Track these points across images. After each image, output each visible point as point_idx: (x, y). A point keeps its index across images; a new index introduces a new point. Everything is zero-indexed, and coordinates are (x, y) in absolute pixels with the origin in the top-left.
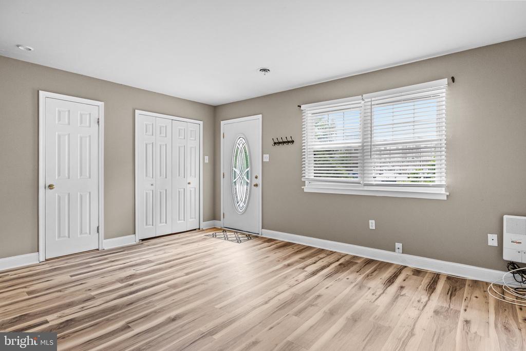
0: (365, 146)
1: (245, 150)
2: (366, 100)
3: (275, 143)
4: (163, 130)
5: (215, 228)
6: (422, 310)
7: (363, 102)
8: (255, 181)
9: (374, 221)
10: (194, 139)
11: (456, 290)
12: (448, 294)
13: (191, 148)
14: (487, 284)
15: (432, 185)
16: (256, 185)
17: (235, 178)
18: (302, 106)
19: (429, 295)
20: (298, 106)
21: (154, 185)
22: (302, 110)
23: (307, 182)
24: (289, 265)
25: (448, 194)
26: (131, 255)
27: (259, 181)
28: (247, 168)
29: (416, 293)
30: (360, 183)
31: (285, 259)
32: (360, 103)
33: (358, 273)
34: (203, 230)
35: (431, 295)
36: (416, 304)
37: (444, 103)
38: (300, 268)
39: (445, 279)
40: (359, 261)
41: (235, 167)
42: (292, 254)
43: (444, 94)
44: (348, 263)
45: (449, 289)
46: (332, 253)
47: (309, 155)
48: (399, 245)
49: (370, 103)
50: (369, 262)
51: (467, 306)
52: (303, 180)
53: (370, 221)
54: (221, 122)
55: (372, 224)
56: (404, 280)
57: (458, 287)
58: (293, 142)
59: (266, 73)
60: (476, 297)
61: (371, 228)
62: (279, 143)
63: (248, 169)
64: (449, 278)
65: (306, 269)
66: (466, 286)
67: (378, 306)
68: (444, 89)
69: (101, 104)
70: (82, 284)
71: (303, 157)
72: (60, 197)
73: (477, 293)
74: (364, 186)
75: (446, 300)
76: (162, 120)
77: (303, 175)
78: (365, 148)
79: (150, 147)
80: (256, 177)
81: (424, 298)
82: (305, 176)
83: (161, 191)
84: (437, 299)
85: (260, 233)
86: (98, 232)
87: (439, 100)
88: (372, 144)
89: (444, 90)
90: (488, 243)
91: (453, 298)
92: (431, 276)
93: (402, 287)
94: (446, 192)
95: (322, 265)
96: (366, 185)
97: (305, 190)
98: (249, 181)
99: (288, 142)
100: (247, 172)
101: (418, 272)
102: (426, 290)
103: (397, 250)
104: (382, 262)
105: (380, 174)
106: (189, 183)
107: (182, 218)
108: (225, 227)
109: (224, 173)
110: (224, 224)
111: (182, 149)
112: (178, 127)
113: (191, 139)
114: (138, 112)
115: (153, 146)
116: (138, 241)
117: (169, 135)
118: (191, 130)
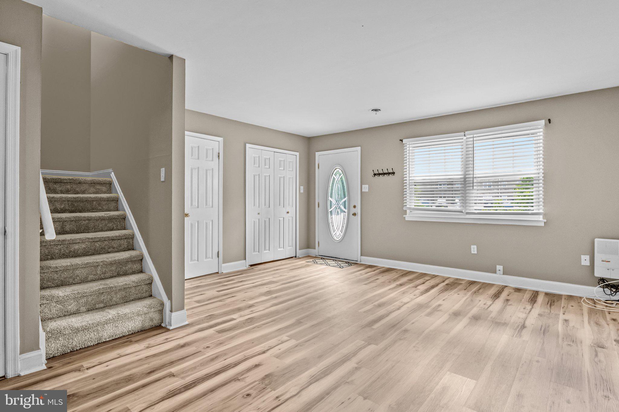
0: (467, 178)
1: (342, 181)
2: (468, 136)
3: (375, 175)
4: (267, 161)
5: (309, 256)
6: (529, 313)
7: (465, 138)
8: (353, 211)
9: (475, 247)
10: (291, 169)
11: (554, 302)
12: (548, 304)
13: (289, 178)
14: (581, 298)
15: (531, 213)
16: (354, 214)
17: (331, 207)
18: (404, 140)
19: (532, 305)
20: (400, 140)
21: (260, 213)
22: (404, 144)
23: (408, 211)
24: (401, 285)
25: (545, 221)
26: (252, 278)
27: (358, 210)
28: (345, 197)
29: (521, 304)
30: (462, 212)
31: (395, 280)
32: (463, 139)
33: (466, 291)
34: (299, 258)
35: (533, 305)
36: (522, 310)
37: (541, 141)
38: (413, 287)
39: (544, 294)
40: (463, 282)
41: (331, 197)
42: (399, 277)
43: (541, 134)
44: (453, 284)
45: (548, 301)
46: (434, 276)
47: (411, 185)
48: (500, 268)
49: (472, 139)
50: (472, 283)
51: (565, 312)
52: (404, 209)
53: (472, 247)
54: (316, 153)
55: (474, 249)
56: (508, 295)
57: (556, 300)
58: (394, 173)
59: (377, 112)
60: (572, 306)
61: (473, 253)
62: (379, 174)
63: (346, 199)
64: (547, 294)
65: (419, 287)
66: (563, 299)
67: (491, 312)
68: (542, 128)
69: (220, 139)
70: (233, 297)
71: (405, 187)
72: (192, 224)
73: (572, 303)
74: (466, 214)
75: (547, 307)
76: (267, 152)
77: (405, 204)
78: (467, 179)
79: (257, 178)
80: (355, 207)
81: (529, 307)
82: (406, 206)
83: (266, 219)
84: (539, 307)
85: (359, 260)
86: (218, 257)
87: (536, 138)
88: (474, 176)
89: (541, 130)
90: (581, 264)
91: (553, 307)
92: (531, 293)
93: (508, 300)
94: (543, 219)
95: (432, 285)
96: (467, 213)
97: (407, 219)
98: (346, 211)
99: (389, 174)
100: (345, 202)
101: (518, 290)
102: (529, 302)
103: (498, 272)
104: (484, 283)
105: (475, 203)
106: (288, 213)
107: (282, 245)
108: (320, 255)
109: (318, 203)
110: (318, 252)
111: (282, 179)
112: (279, 159)
113: (289, 170)
114: (248, 146)
115: (259, 177)
116: (248, 266)
117: (272, 166)
118: (289, 161)
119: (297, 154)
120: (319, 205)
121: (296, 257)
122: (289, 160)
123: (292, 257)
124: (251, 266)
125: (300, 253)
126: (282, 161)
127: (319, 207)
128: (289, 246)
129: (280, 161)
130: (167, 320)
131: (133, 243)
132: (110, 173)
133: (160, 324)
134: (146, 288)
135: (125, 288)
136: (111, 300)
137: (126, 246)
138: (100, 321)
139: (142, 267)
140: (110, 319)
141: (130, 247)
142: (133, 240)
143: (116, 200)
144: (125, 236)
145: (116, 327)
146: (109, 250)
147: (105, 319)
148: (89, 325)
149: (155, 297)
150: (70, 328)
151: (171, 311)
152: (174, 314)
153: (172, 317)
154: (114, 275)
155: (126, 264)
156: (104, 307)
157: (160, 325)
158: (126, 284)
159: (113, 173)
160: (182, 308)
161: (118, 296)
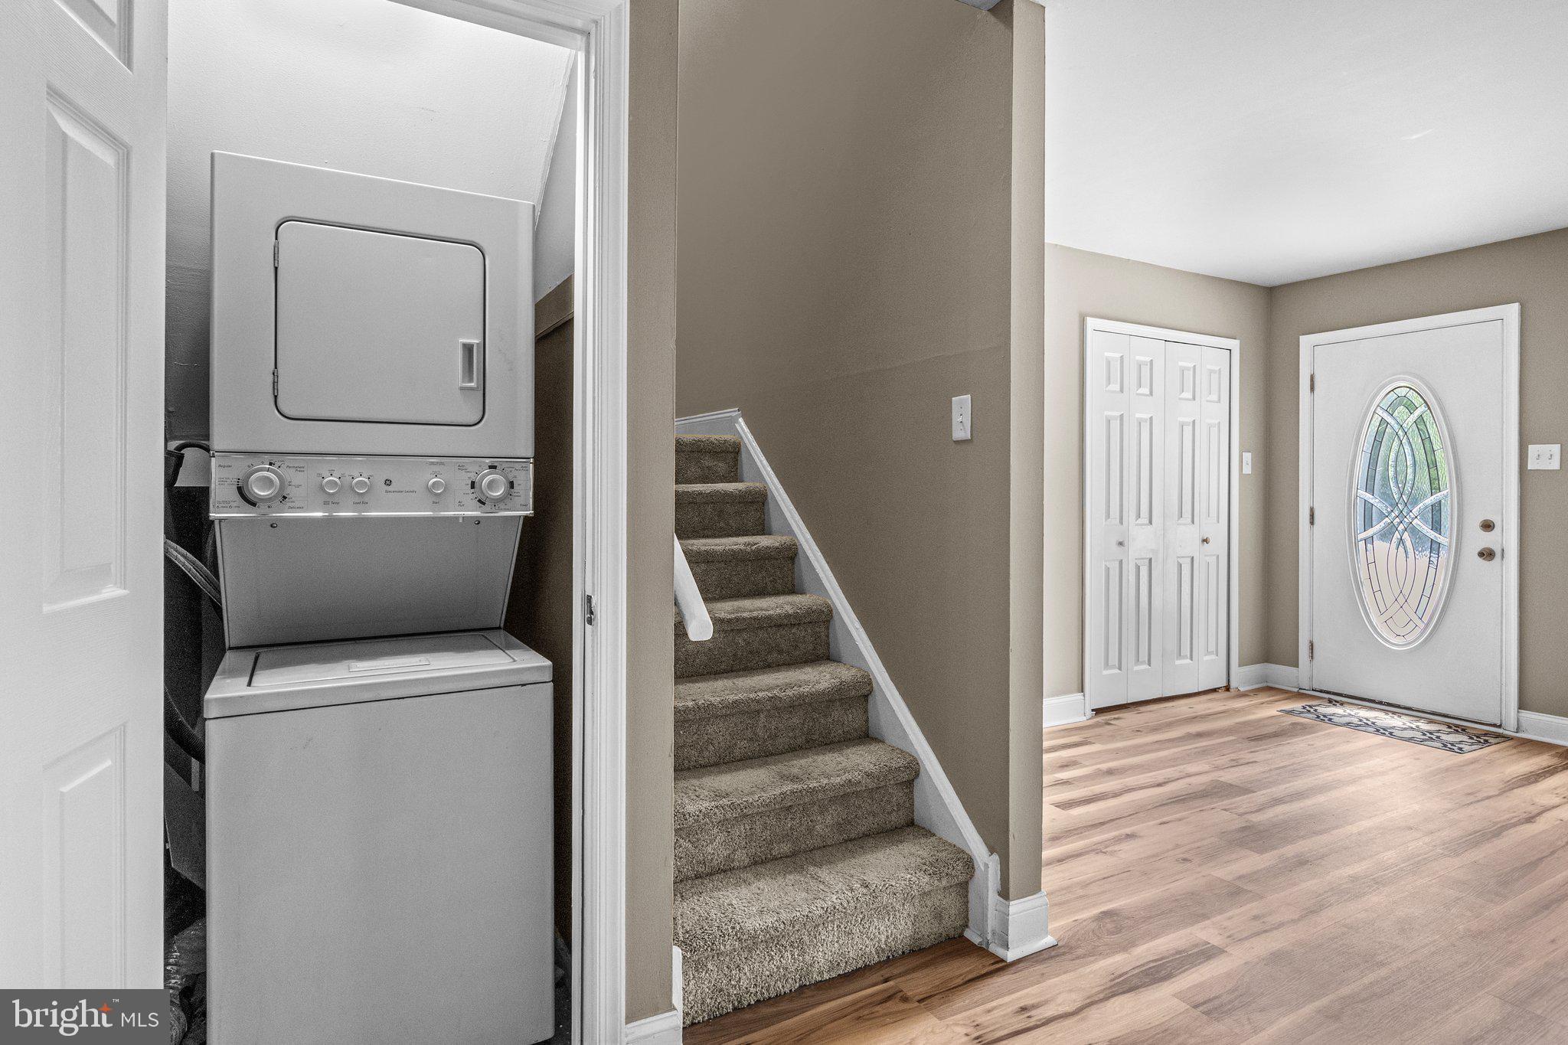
1: (1423, 431)
4: (1146, 372)
8: (1480, 540)
10: (1215, 398)
13: (1209, 427)
16: (1487, 554)
17: (1368, 526)
21: (1125, 543)
27: (1501, 539)
34: (1242, 694)
41: (1370, 488)
54: (1301, 338)
63: (1439, 496)
76: (1144, 343)
79: (1115, 427)
80: (1488, 527)
83: (1140, 564)
85: (1511, 725)
98: (1442, 539)
100: (1436, 507)
106: (1205, 541)
107: (1186, 651)
108: (1315, 686)
109: (1312, 510)
110: (1311, 678)
111: (1188, 430)
112: (1180, 364)
113: (1208, 398)
114: (1091, 323)
115: (1122, 425)
116: (1089, 713)
117: (1158, 389)
118: (1209, 370)
119: (1234, 344)
120: (1312, 516)
121: (1227, 688)
122: (1209, 367)
123: (1214, 690)
124: (1098, 711)
125: (1242, 676)
126: (1188, 369)
127: (1312, 523)
128: (1208, 653)
129: (1183, 370)
130: (992, 923)
131: (828, 636)
132: (733, 420)
133: (959, 931)
134: (898, 795)
135: (845, 796)
136: (810, 830)
137: (811, 647)
138: (810, 915)
139: (867, 721)
140: (835, 908)
141: (821, 651)
142: (828, 628)
143: (759, 500)
144: (809, 614)
145: (849, 934)
146: (770, 658)
147: (823, 908)
148: (782, 926)
149: (928, 833)
150: (736, 935)
151: (1004, 893)
152: (1016, 907)
153: (1010, 917)
154: (799, 741)
155: (828, 707)
156: (794, 854)
157: (961, 936)
158: (850, 781)
159: (741, 420)
160: (1034, 887)
161: (829, 820)
